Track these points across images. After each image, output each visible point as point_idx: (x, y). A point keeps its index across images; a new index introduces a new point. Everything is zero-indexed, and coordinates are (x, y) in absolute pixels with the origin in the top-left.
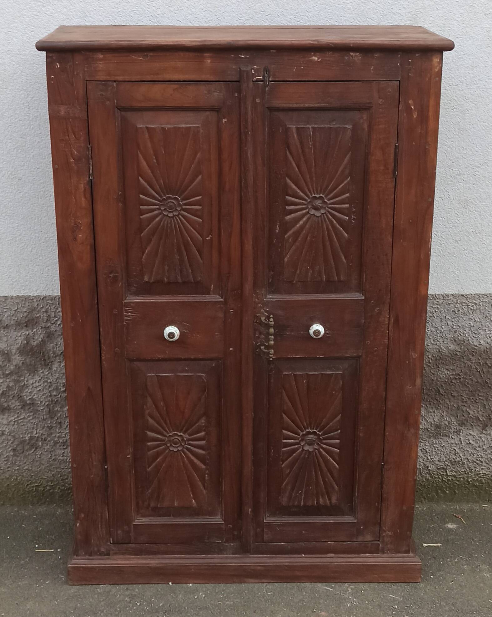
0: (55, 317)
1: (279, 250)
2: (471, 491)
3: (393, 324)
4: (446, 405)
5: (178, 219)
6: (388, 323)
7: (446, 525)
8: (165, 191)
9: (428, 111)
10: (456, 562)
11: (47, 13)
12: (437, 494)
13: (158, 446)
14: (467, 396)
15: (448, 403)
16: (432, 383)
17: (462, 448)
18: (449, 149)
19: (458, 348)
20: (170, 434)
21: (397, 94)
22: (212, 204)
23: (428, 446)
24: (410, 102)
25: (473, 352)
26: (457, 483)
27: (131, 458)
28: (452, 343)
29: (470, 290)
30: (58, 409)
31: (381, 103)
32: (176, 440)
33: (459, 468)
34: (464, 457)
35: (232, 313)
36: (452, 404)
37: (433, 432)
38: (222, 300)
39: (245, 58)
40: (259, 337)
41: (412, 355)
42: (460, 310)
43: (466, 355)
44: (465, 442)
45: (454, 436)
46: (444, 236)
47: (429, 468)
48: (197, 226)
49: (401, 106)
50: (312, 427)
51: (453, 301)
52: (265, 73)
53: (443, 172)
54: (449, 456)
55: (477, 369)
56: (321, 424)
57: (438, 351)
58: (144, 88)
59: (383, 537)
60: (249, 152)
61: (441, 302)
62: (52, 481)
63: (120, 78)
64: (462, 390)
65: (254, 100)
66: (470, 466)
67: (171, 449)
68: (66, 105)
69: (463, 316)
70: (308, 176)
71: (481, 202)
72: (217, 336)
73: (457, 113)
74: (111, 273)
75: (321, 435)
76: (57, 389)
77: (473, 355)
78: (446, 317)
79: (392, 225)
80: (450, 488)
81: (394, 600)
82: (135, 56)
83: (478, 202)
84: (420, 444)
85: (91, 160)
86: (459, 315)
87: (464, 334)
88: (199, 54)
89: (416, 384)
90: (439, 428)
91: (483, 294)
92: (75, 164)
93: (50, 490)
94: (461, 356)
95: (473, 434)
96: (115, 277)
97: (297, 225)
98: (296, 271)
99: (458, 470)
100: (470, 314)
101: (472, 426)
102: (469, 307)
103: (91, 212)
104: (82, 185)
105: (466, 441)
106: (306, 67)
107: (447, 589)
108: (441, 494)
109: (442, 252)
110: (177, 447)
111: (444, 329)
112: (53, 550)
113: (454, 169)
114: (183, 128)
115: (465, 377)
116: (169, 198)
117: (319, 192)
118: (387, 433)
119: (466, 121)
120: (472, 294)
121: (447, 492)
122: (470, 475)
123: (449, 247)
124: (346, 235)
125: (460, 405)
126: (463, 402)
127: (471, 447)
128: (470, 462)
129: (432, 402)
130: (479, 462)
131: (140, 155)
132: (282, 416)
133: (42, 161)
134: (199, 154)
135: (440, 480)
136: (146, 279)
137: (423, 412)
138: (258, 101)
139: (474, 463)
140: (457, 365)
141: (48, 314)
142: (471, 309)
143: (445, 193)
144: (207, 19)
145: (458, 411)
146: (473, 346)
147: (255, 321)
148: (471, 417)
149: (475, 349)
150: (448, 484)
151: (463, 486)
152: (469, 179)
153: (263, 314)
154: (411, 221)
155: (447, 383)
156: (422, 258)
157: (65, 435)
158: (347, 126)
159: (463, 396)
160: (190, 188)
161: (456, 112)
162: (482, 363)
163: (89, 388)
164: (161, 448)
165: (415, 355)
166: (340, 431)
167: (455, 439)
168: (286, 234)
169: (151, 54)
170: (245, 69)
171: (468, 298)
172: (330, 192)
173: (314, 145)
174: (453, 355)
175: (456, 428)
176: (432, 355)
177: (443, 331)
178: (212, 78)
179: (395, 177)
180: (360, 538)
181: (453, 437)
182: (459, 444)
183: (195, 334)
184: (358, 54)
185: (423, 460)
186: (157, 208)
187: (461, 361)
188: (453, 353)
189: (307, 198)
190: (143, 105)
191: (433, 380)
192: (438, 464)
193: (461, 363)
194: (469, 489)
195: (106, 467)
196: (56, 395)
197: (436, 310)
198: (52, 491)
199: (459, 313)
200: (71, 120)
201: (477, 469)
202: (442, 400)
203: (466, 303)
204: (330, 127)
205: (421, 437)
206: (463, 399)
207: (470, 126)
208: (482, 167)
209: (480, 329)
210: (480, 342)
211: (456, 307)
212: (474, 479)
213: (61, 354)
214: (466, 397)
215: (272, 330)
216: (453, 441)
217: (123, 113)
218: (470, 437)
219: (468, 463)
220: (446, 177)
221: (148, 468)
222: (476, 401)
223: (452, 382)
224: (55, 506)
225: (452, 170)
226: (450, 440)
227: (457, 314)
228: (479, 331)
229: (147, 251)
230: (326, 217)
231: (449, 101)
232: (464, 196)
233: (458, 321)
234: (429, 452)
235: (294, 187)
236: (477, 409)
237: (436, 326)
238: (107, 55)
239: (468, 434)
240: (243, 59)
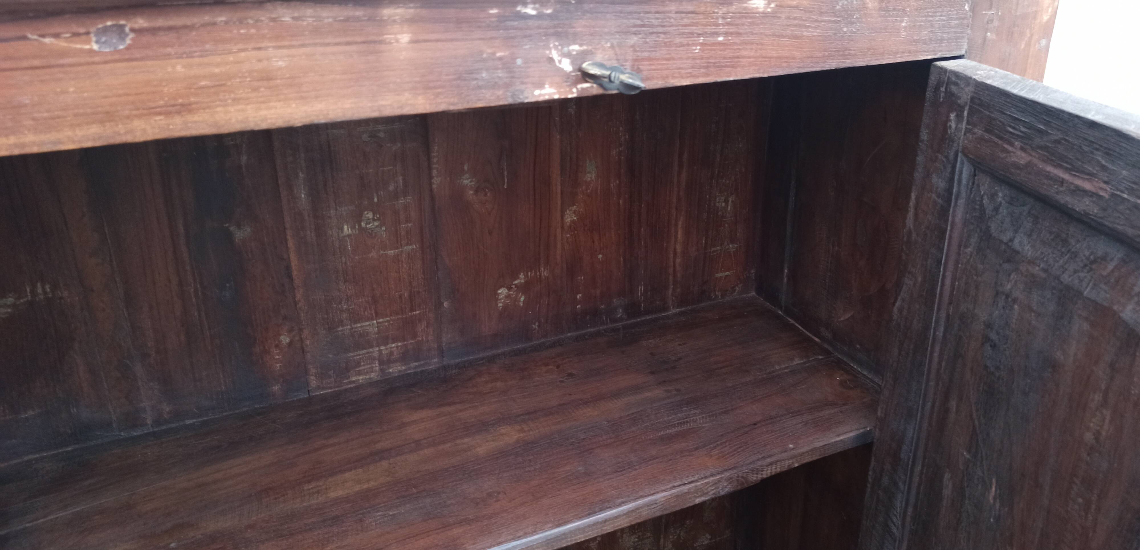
39: (540, 16)
82: (57, 36)
88: (359, 12)
106: (732, 34)
169: (141, 22)
240: (531, 23)
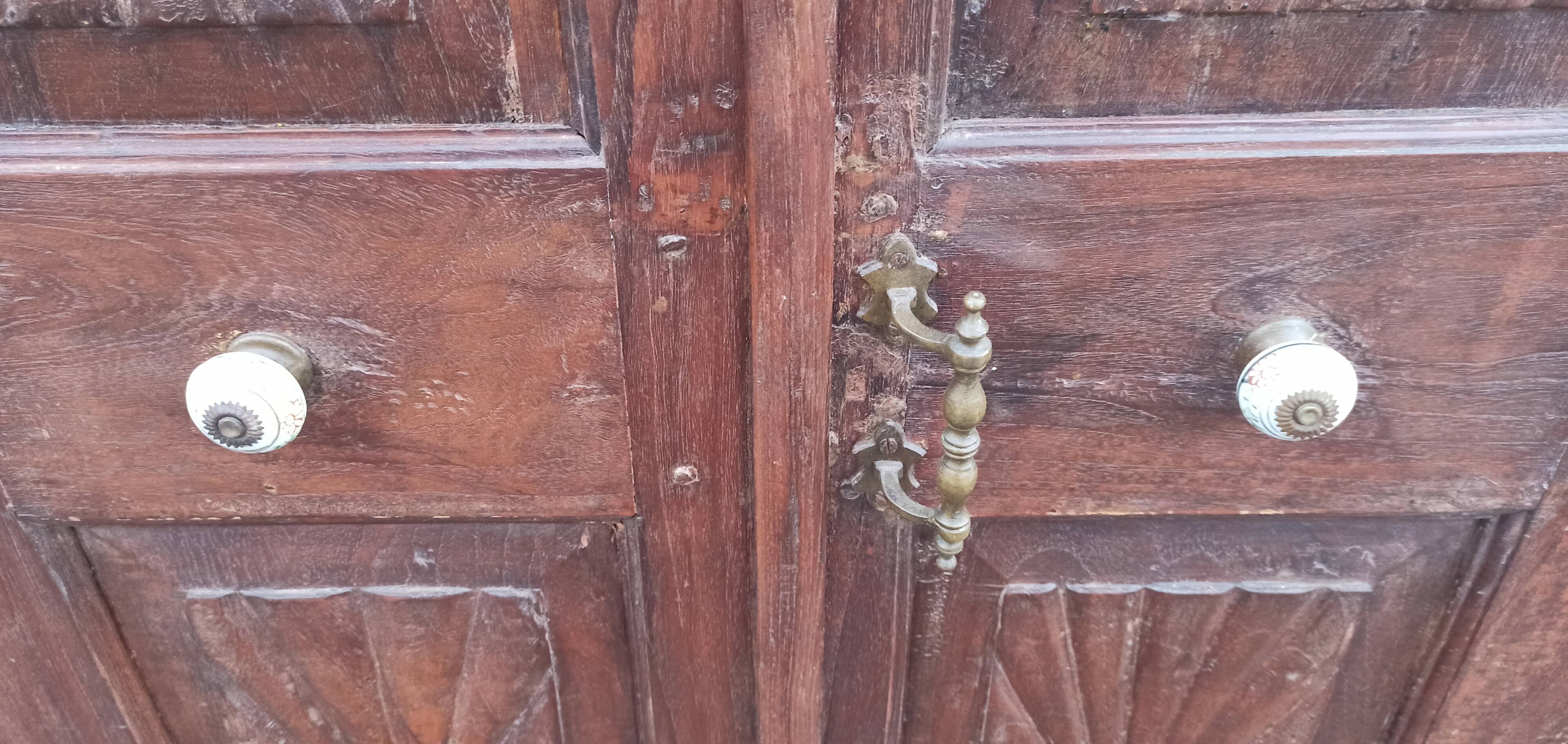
35: (675, 254)
38: (597, 162)
72: (580, 401)
147: (844, 308)
153: (904, 265)
183: (433, 387)
215: (971, 401)
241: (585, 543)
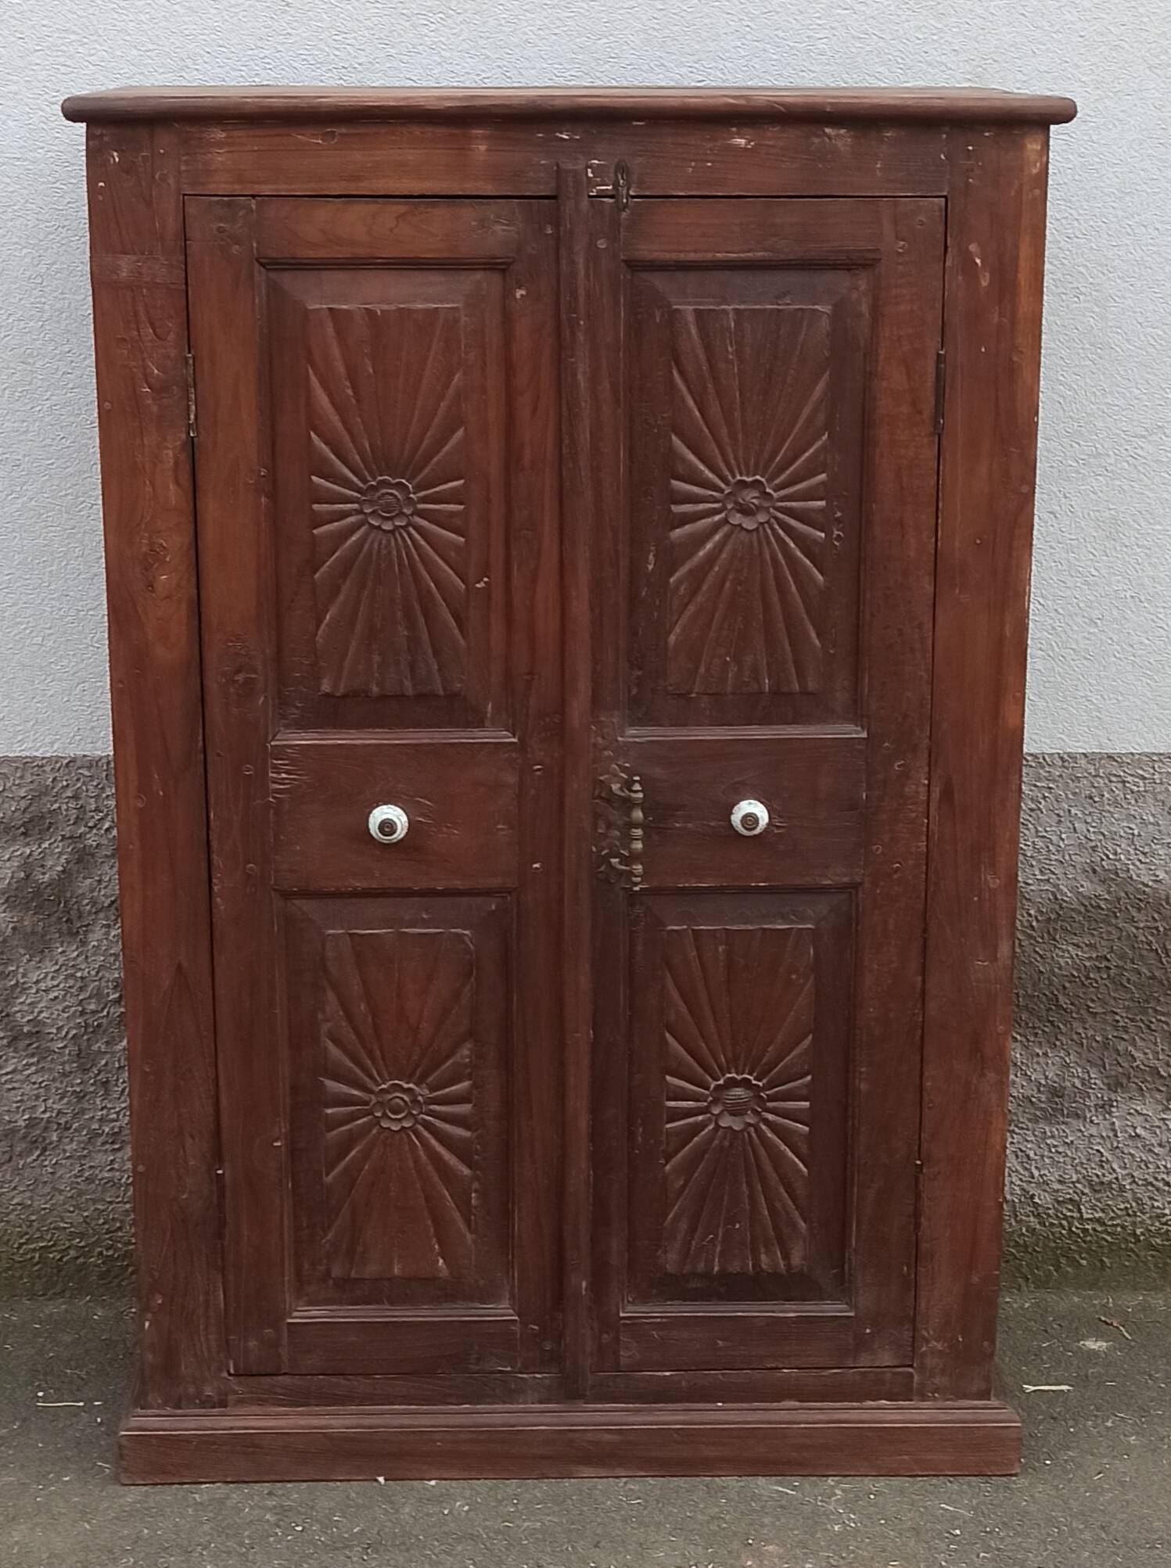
0: (97, 810)
1: (656, 614)
2: (1144, 1260)
3: (940, 800)
4: (1075, 1037)
5: (405, 535)
6: (925, 798)
7: (1082, 1343)
8: (374, 467)
9: (1017, 271)
10: (1108, 1428)
11: (90, 59)
12: (1058, 1268)
13: (353, 1117)
14: (1127, 1012)
15: (1080, 1030)
16: (1039, 979)
17: (1117, 1147)
18: (1068, 393)
19: (1100, 890)
20: (383, 1086)
21: (941, 229)
22: (489, 501)
23: (1032, 1141)
24: (973, 248)
25: (1140, 900)
26: (1106, 1241)
27: (283, 1149)
28: (1087, 877)
29: (1130, 743)
30: (100, 1047)
31: (900, 251)
32: (397, 1100)
33: (1112, 1199)
34: (1124, 1172)
35: (538, 773)
36: (1091, 1033)
37: (1043, 1105)
38: (515, 740)
39: (571, 139)
40: (605, 836)
41: (986, 879)
42: (1105, 793)
43: (1123, 908)
44: (1126, 1132)
45: (1097, 1116)
46: (1062, 608)
47: (1036, 1200)
48: (453, 554)
49: (949, 256)
50: (741, 1069)
51: (1086, 771)
52: (620, 177)
53: (1055, 449)
54: (1086, 1169)
55: (1150, 944)
56: (761, 1060)
57: (1051, 897)
58: (323, 213)
59: (923, 1355)
60: (581, 370)
61: (1058, 773)
62: (82, 1235)
63: (266, 189)
64: (1114, 998)
65: (592, 243)
66: (1139, 1195)
67: (385, 1124)
68: (135, 254)
69: (1112, 810)
70: (724, 431)
71: (1151, 524)
72: (501, 833)
73: (1087, 305)
74: (238, 672)
75: (764, 1089)
76: (98, 995)
77: (1139, 910)
78: (1069, 811)
79: (933, 552)
80: (1089, 1251)
81: (954, 1517)
82: (304, 135)
83: (1143, 523)
84: (1013, 1138)
85: (193, 390)
86: (1103, 806)
87: (1115, 853)
88: (457, 131)
89: (999, 956)
90: (1059, 1097)
91: (1161, 754)
92: (154, 399)
93: (77, 1258)
94: (1109, 910)
95: (1145, 1112)
96: (248, 682)
97: (698, 551)
98: (697, 668)
99: (1108, 1205)
100: (1129, 803)
101: (1142, 1090)
102: (1128, 785)
103: (191, 519)
104: (170, 453)
105: (1127, 1128)
106: (718, 162)
107: (1086, 1492)
108: (1069, 1269)
109: (1056, 648)
110: (399, 1120)
111: (1066, 842)
112: (81, 1404)
113: (1082, 443)
114: (417, 311)
115: (1121, 963)
116: (384, 484)
117: (752, 468)
118: (929, 1084)
119: (1110, 324)
120: (1132, 754)
121: (1084, 1262)
122: (1139, 1219)
123: (1075, 636)
124: (821, 577)
125: (1110, 1037)
126: (1116, 1028)
127: (1139, 1145)
128: (1138, 1185)
129: (1039, 1028)
130: (1160, 1185)
131: (314, 379)
132: (664, 1037)
133: (72, 419)
134: (457, 376)
135: (1064, 1232)
136: (326, 686)
137: (1018, 1056)
138: (602, 244)
139: (1150, 1188)
140: (1102, 933)
141: (80, 802)
142: (1133, 792)
143: (1063, 500)
144: (479, 75)
145: (1105, 1053)
146: (1140, 886)
147: (597, 793)
148: (1137, 1066)
149: (1144, 891)
150: (1085, 1242)
151: (1123, 1246)
152: (1119, 466)
153: (616, 775)
154: (978, 542)
155: (1077, 980)
156: (1008, 634)
157: (118, 1113)
158: (816, 307)
159: (1116, 1014)
160: (436, 459)
161: (1085, 302)
162: (1161, 929)
163: (179, 968)
164: (360, 1122)
165: (994, 883)
166: (809, 1078)
167: (1098, 1126)
168: (671, 575)
169: (344, 130)
170: (571, 167)
171: (1123, 762)
172: (781, 469)
173: (739, 353)
174: (1089, 908)
175: (1102, 1097)
176: (1039, 908)
177: (1063, 846)
178: (489, 189)
179: (938, 433)
180: (864, 1360)
181: (1094, 1118)
182: (1109, 1137)
183: (447, 827)
184: (843, 131)
185: (1021, 1180)
186: (355, 510)
187: (1110, 924)
188: (1091, 905)
189: (723, 486)
190: (322, 253)
191: (1041, 972)
192: (1058, 1191)
193: (1109, 929)
194: (1137, 1256)
195: (220, 1172)
196: (97, 1012)
197: (1046, 794)
198: (81, 1260)
199: (1103, 802)
200: (145, 291)
201: (1156, 1204)
202: (1065, 1025)
203: (1120, 776)
204: (779, 310)
205: (1015, 1118)
206: (1118, 1021)
207: (1120, 338)
208: (1155, 438)
209: (1155, 841)
210: (1157, 876)
211: (1094, 787)
212: (1150, 1227)
213: (109, 906)
214: (1124, 1015)
215: (638, 814)
216: (1094, 1131)
217: (272, 275)
218: (1138, 1120)
219: (1134, 1186)
220: (1064, 462)
221: (327, 1175)
222: (1149, 1027)
223: (1088, 978)
224: (89, 1301)
225: (1079, 444)
226: (1087, 1126)
227: (1097, 805)
228: (1154, 847)
229: (328, 617)
230: (769, 531)
231: (1068, 277)
232: (1110, 509)
233: (1102, 823)
234: (1036, 1158)
235: (691, 457)
236: (1153, 1047)
237: (1045, 834)
238: (236, 133)
239: (1132, 1111)
240: (565, 143)
241: (493, 907)
